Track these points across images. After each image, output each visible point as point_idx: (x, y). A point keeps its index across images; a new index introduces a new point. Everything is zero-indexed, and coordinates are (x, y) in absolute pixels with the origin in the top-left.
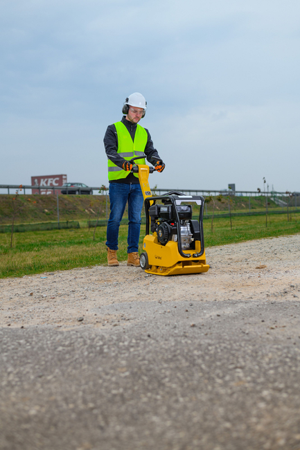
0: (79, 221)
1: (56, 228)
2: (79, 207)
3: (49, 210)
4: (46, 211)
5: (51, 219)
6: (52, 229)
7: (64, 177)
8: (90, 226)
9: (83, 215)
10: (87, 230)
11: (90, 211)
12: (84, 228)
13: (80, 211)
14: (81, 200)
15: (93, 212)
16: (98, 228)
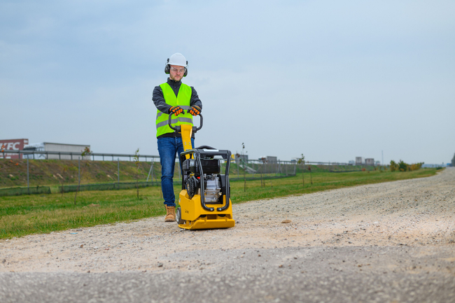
0: (50, 186)
1: (26, 194)
2: (47, 173)
3: (15, 175)
4: (11, 175)
5: (17, 184)
6: (21, 194)
7: (25, 142)
8: (63, 191)
9: (51, 180)
10: (60, 195)
11: (58, 176)
12: (55, 193)
13: (48, 176)
14: (49, 165)
15: (62, 177)
16: (70, 193)
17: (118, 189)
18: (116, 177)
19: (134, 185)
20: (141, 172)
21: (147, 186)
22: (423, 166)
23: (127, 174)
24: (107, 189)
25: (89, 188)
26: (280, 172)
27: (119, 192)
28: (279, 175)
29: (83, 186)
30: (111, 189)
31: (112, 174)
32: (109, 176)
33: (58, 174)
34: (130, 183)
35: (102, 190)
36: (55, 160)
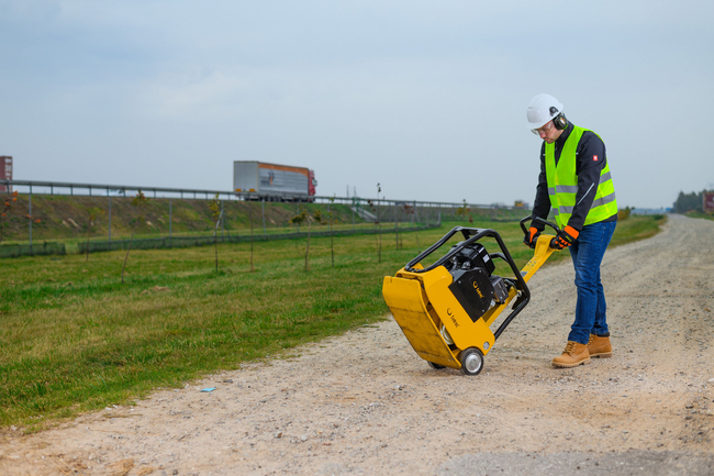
1: (27, 255)
2: (53, 217)
6: (19, 256)
7: (7, 161)
8: (84, 250)
9: (59, 230)
10: (83, 259)
11: (70, 223)
12: (72, 254)
13: (54, 223)
14: (55, 205)
15: (76, 225)
16: (96, 254)
17: (170, 247)
18: (160, 224)
19: (194, 241)
20: (199, 217)
21: (215, 242)
22: (632, 212)
23: (177, 220)
24: (153, 248)
25: (125, 245)
26: (416, 220)
27: (174, 254)
28: (415, 226)
29: (116, 243)
30: (159, 248)
31: (154, 220)
32: (149, 223)
33: (70, 220)
34: (187, 238)
35: (145, 249)
36: (65, 196)
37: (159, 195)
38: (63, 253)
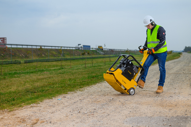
1: (10, 64)
2: (17, 54)
4: (2, 55)
5: (5, 58)
6: (8, 64)
7: (5, 39)
8: (26, 62)
9: (19, 57)
10: (25, 65)
11: (22, 55)
12: (23, 63)
14: (18, 50)
15: (23, 56)
16: (29, 63)
17: (49, 62)
18: (46, 55)
19: (55, 60)
20: (56, 54)
21: (61, 60)
22: (173, 52)
23: (51, 54)
24: (44, 62)
25: (37, 61)
26: (114, 54)
28: (114, 56)
29: (34, 60)
30: (46, 62)
31: (44, 54)
32: (43, 55)
33: (22, 54)
34: (53, 59)
35: (42, 62)
36: (20, 48)
37: (46, 48)
38: (20, 63)
